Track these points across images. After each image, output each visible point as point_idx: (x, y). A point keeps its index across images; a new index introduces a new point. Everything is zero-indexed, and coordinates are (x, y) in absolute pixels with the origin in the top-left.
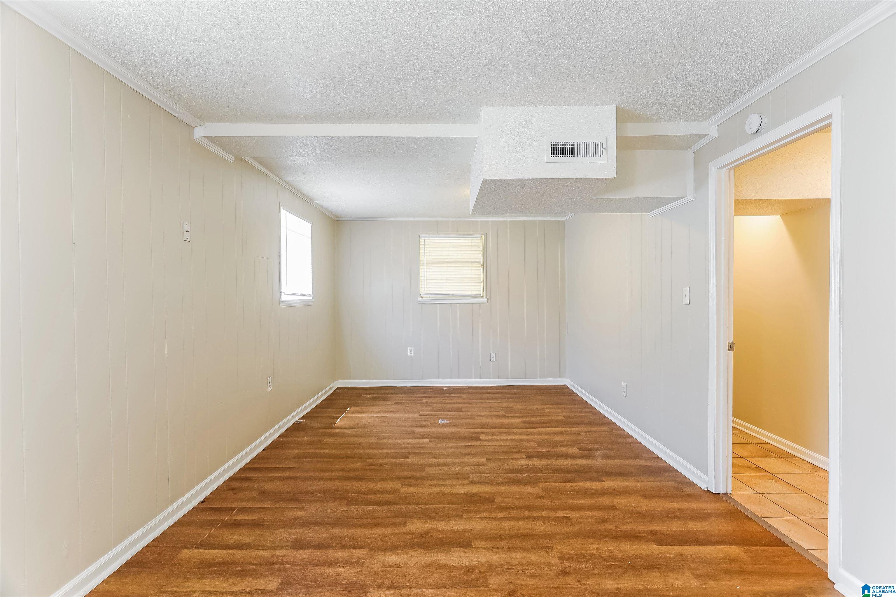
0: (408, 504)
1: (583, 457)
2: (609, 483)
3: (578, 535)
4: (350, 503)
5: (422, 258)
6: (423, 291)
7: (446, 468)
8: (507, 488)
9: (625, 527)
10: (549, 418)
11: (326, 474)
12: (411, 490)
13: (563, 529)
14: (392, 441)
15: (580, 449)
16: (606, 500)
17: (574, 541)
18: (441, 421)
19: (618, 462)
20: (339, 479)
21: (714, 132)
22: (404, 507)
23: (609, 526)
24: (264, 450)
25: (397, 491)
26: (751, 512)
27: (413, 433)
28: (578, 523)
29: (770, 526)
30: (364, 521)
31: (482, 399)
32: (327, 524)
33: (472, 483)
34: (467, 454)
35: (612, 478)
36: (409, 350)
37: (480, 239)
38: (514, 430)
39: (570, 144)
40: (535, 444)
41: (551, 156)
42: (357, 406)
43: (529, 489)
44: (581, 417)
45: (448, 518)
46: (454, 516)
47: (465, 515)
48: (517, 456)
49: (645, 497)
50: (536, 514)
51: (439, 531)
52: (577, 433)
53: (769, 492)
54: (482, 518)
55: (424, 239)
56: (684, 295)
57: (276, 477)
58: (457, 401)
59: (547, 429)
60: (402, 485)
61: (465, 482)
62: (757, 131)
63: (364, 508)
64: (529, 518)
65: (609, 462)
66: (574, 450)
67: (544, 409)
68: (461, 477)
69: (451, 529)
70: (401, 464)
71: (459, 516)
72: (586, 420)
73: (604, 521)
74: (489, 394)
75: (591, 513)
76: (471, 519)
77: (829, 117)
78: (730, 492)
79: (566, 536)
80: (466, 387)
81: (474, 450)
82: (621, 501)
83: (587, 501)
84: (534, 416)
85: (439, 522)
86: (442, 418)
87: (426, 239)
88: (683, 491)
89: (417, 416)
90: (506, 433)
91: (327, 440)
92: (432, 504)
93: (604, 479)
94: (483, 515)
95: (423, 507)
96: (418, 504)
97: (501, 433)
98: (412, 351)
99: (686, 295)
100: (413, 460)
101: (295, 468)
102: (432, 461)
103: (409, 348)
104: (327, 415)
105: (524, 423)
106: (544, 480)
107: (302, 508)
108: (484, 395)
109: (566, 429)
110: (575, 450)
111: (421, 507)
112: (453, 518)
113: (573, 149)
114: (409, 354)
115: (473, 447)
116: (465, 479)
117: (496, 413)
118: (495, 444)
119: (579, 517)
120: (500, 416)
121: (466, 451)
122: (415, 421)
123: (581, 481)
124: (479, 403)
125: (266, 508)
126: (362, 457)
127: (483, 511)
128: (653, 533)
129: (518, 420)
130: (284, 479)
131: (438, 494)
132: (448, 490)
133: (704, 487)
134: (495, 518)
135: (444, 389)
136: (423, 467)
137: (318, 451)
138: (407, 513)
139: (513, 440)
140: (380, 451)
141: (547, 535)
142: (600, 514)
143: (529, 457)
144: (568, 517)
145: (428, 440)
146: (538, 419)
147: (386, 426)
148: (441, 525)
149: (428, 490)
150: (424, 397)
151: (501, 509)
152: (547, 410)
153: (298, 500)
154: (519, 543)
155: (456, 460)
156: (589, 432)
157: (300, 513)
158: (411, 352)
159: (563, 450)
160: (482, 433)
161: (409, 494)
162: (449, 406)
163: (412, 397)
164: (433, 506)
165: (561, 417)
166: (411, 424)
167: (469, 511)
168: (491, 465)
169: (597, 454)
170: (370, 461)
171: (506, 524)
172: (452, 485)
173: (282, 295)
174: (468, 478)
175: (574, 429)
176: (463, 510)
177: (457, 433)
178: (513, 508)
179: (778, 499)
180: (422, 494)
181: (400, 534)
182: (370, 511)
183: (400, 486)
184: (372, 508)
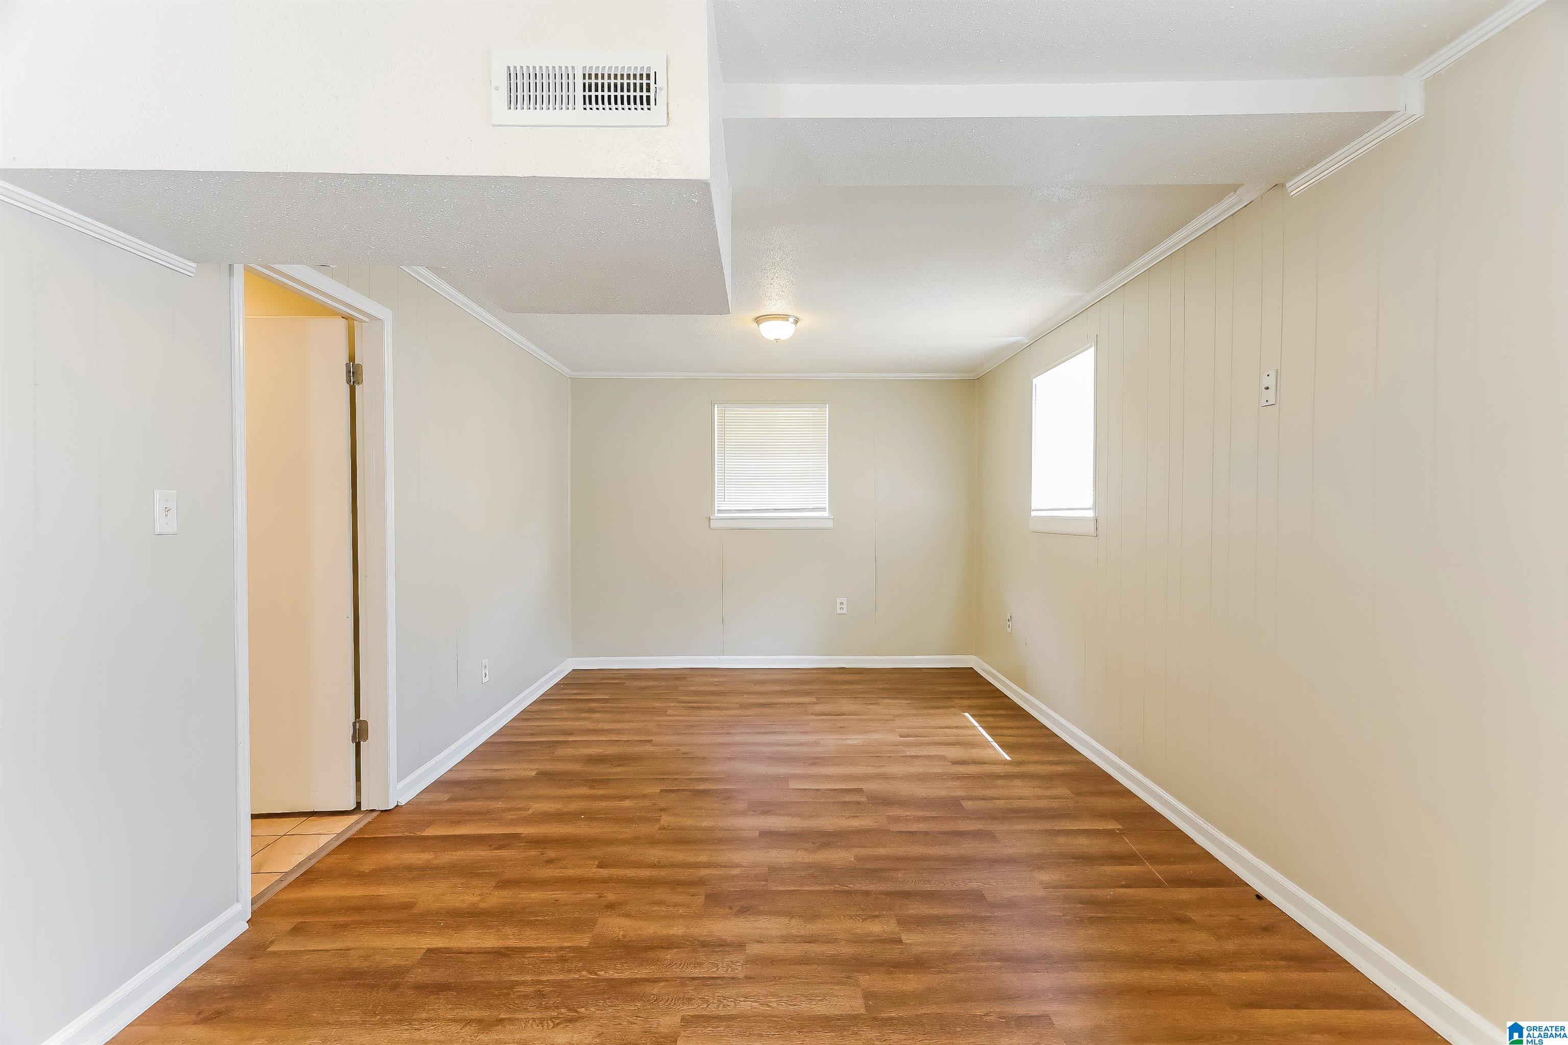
0: (867, 893)
12: (875, 928)
22: (871, 888)
25: (906, 922)
28: (592, 859)
45: (792, 867)
51: (805, 849)
54: (738, 866)
60: (899, 941)
69: (787, 851)
71: (774, 870)
85: (806, 860)
92: (824, 891)
94: (735, 871)
95: (838, 887)
96: (849, 893)
111: (842, 886)
112: (785, 866)
131: (815, 917)
138: (862, 876)
144: (600, 867)
151: (701, 882)
161: (875, 917)
164: (819, 888)
176: (766, 880)
180: (848, 915)
181: (860, 847)
182: (929, 881)
183: (907, 938)
184: (928, 887)
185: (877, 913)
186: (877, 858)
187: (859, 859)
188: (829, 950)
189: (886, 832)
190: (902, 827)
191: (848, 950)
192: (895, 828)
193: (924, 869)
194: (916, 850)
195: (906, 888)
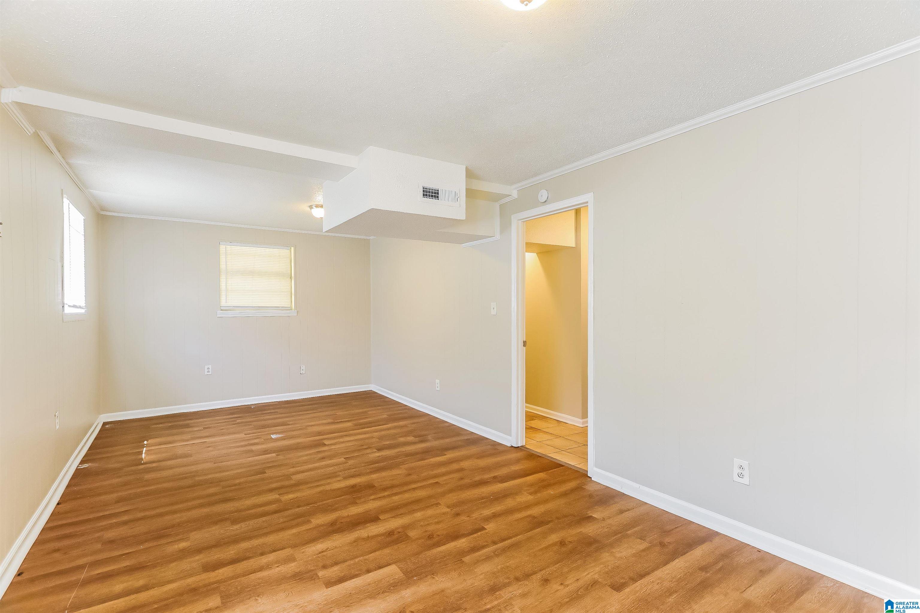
0: (298, 507)
1: (421, 442)
2: (450, 455)
3: (451, 491)
4: (235, 522)
5: (223, 266)
6: (223, 303)
7: (312, 473)
8: (377, 475)
9: (477, 478)
10: (376, 418)
11: (180, 506)
13: (440, 490)
14: (234, 462)
15: (415, 437)
16: (455, 466)
17: (450, 495)
18: (273, 436)
19: (447, 440)
20: (201, 506)
21: (515, 194)
23: (467, 481)
24: (58, 504)
25: (278, 501)
26: (539, 453)
27: (252, 451)
28: (446, 484)
29: (552, 458)
30: (265, 531)
31: (301, 411)
32: (224, 544)
33: (345, 478)
34: (323, 458)
35: (450, 451)
36: (206, 369)
37: (289, 250)
38: (351, 432)
39: (436, 189)
40: (377, 440)
41: (423, 197)
42: (156, 438)
43: (395, 472)
44: (401, 413)
45: (345, 507)
46: (349, 504)
47: (358, 501)
48: (368, 451)
49: (478, 458)
50: (414, 486)
51: (344, 517)
52: (406, 426)
53: (543, 440)
54: (373, 499)
55: (225, 246)
56: (492, 308)
57: (111, 523)
58: (275, 416)
59: (380, 426)
60: (279, 494)
61: (339, 479)
62: (545, 201)
63: (256, 521)
64: (410, 490)
65: (442, 441)
66: (410, 439)
67: (365, 412)
68: (333, 476)
70: (263, 479)
71: (354, 503)
72: (406, 415)
73: (462, 479)
74: (305, 406)
75: (452, 476)
76: (365, 502)
77: (587, 202)
78: (524, 444)
79: (443, 494)
80: (276, 403)
81: (326, 454)
82: (465, 464)
83: (443, 470)
84: (361, 419)
86: (273, 434)
87: (228, 246)
88: (498, 450)
89: (242, 435)
90: (346, 436)
91: (147, 476)
92: (321, 501)
93: (446, 453)
94: (372, 497)
95: (314, 505)
97: (342, 437)
98: (210, 370)
99: (494, 308)
100: (270, 473)
101: (129, 510)
102: (292, 470)
103: (206, 367)
104: (120, 453)
105: (356, 425)
106: (403, 463)
107: (182, 540)
108: (300, 408)
109: (396, 424)
110: (412, 438)
112: (349, 506)
113: (438, 193)
114: (206, 373)
115: (324, 451)
116: (336, 476)
117: (324, 422)
118: (343, 445)
119: (445, 480)
120: (329, 424)
121: (320, 456)
122: (244, 440)
123: (431, 458)
124: (301, 415)
125: (132, 552)
126: (212, 483)
127: (371, 495)
128: (495, 477)
129: (349, 424)
130: (125, 523)
132: (328, 488)
133: (509, 445)
134: (384, 497)
135: (253, 407)
136: (288, 477)
137: (147, 489)
138: (304, 513)
139: (356, 440)
140: (227, 473)
141: (430, 497)
142: (456, 475)
143: (379, 450)
144: (437, 482)
145: (274, 455)
146: (367, 420)
147: (212, 451)
148: (345, 513)
149: (308, 492)
150: (237, 417)
151: (385, 489)
152: (370, 413)
153: (167, 535)
154: (415, 507)
155: (317, 465)
156: (414, 423)
157: (183, 545)
158: (208, 372)
159: (402, 440)
160: (326, 439)
161: (292, 499)
162: (270, 422)
163: (218, 420)
164: (324, 502)
165: (385, 416)
166: (242, 444)
167: (360, 498)
168: (351, 462)
169: (430, 437)
170: (222, 484)
171: (396, 498)
172: (329, 484)
173: (66, 307)
174: (339, 476)
175: (401, 423)
176: (353, 498)
177: (298, 443)
178: (393, 487)
179: (548, 442)
181: (311, 529)
182: (264, 522)
183: (278, 496)
184: (264, 519)
185: (292, 501)
186: (297, 525)
187: (309, 522)
188: (308, 486)
189: (294, 546)
190: (281, 554)
191: (301, 487)
192: (288, 552)
193: (266, 528)
194: (271, 539)
195: (277, 515)
